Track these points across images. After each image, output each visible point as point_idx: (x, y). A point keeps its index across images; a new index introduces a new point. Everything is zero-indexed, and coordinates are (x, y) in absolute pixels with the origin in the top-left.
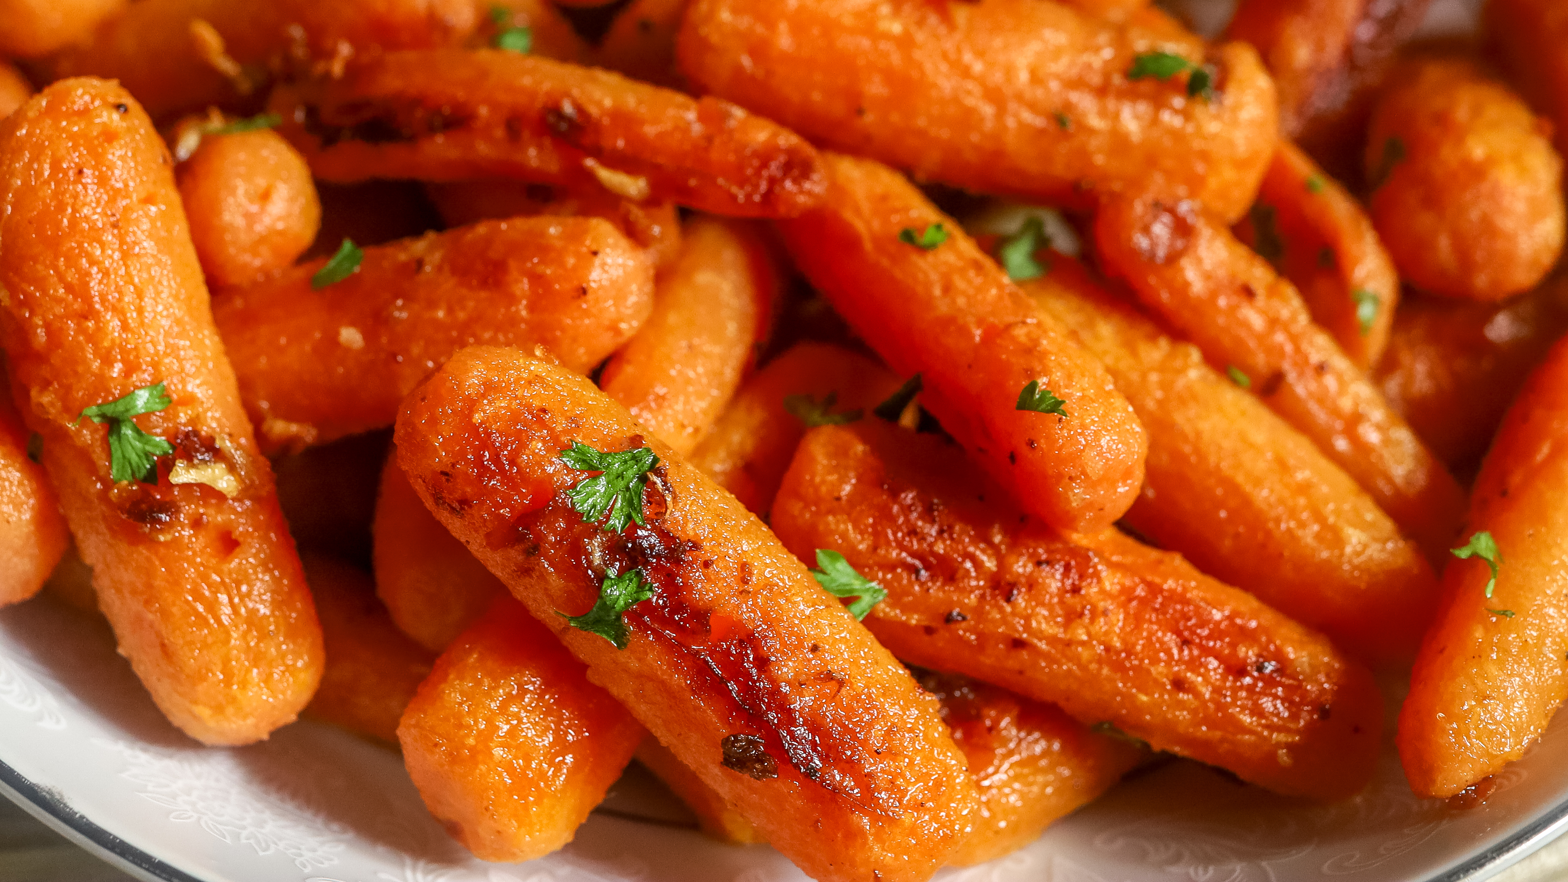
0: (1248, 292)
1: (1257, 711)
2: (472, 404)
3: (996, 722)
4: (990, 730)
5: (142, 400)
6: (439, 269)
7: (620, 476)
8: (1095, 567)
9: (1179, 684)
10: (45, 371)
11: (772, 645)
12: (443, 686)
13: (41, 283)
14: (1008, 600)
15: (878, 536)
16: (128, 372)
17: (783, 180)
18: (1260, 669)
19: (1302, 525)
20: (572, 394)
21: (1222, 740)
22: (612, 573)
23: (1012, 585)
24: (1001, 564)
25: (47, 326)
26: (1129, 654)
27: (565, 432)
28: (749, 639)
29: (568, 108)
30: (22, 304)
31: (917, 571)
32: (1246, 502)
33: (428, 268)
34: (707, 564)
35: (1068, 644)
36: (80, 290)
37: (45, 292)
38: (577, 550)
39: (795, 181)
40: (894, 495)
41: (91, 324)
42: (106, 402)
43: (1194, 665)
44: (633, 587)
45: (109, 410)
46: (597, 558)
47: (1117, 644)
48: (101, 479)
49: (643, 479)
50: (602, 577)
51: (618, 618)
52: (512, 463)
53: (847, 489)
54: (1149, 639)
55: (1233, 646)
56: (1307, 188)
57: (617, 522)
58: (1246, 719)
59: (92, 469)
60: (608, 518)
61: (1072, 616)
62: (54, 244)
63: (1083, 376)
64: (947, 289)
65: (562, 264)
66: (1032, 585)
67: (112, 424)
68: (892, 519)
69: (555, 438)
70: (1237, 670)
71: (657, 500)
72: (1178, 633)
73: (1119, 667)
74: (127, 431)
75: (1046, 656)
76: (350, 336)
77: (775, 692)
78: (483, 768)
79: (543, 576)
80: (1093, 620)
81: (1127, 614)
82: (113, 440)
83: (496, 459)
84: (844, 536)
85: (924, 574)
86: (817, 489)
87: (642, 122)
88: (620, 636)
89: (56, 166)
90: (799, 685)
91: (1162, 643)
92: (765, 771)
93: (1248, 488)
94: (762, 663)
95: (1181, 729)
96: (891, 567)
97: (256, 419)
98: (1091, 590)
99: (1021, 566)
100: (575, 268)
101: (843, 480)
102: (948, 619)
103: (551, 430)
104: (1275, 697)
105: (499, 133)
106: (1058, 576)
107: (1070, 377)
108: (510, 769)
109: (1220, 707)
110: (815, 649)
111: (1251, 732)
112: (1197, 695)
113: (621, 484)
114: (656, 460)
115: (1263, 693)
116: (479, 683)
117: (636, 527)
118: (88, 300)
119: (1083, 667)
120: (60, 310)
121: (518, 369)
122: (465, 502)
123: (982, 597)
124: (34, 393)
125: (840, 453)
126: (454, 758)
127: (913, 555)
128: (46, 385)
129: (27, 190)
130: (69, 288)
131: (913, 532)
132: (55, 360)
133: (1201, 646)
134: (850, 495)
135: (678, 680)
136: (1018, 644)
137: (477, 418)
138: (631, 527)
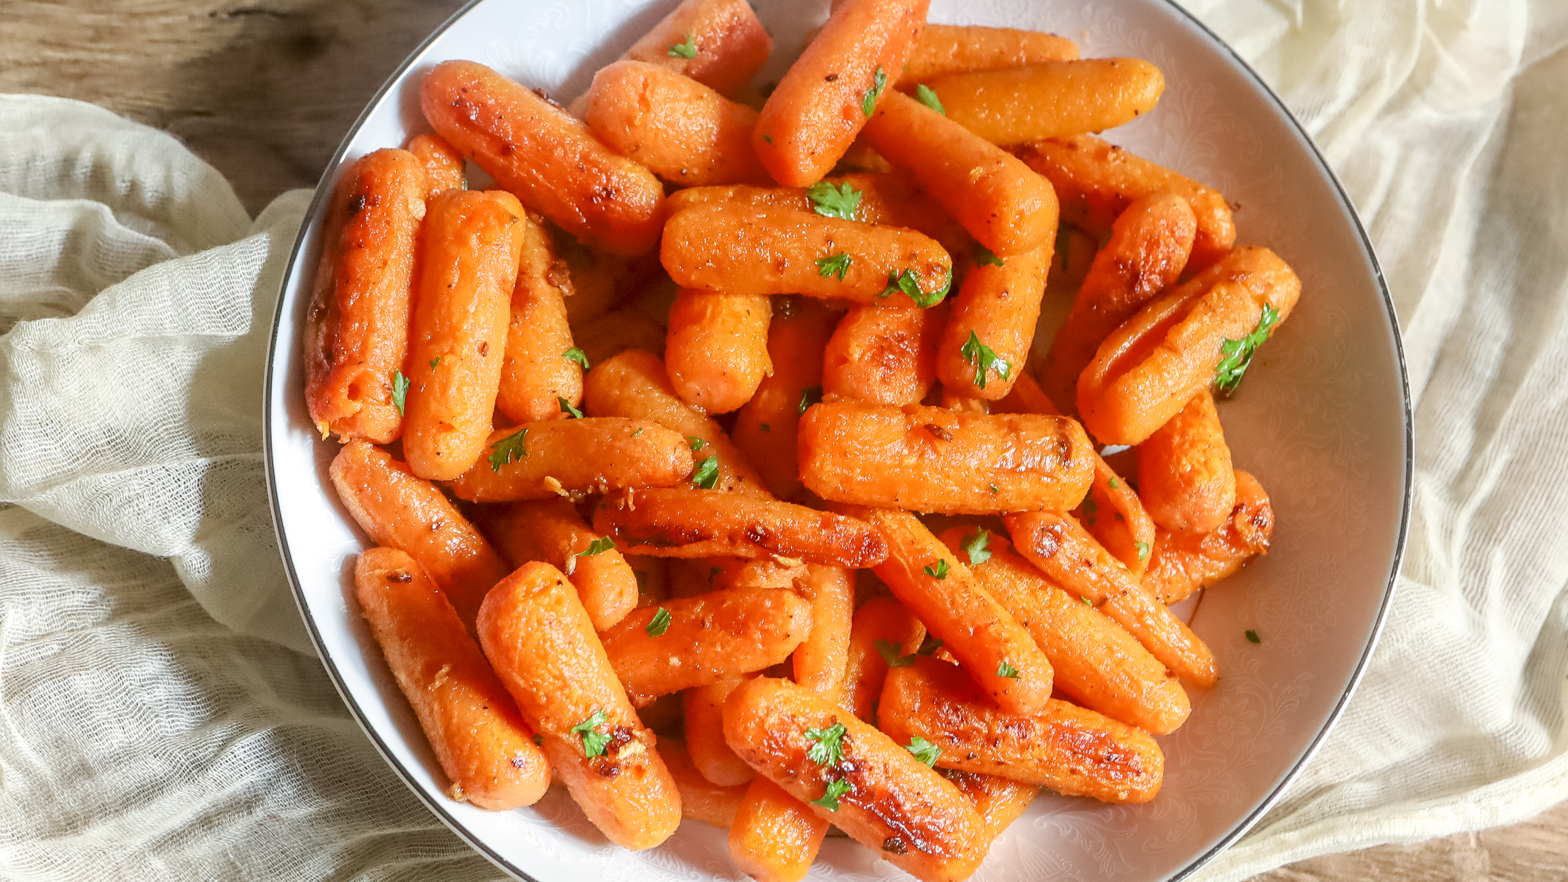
0: (1089, 564)
1: (1109, 778)
2: (762, 721)
3: (989, 790)
4: (987, 794)
5: (597, 720)
6: (713, 624)
7: (830, 739)
8: (1032, 724)
9: (1073, 772)
10: (546, 712)
11: (901, 799)
12: (749, 826)
13: (541, 676)
14: (995, 746)
15: (933, 725)
16: (587, 708)
17: (869, 555)
18: (1109, 759)
19: (1122, 681)
20: (802, 702)
21: (1093, 791)
22: (831, 783)
23: (997, 739)
24: (990, 729)
25: (546, 695)
26: (1050, 762)
27: (804, 724)
28: (891, 796)
29: (760, 530)
30: (531, 686)
31: (952, 738)
32: (1096, 672)
33: (708, 625)
34: (870, 769)
35: (1023, 761)
36: (560, 677)
37: (543, 681)
38: (815, 773)
39: (874, 554)
40: (939, 705)
41: (567, 691)
42: (579, 724)
43: (1080, 762)
44: (842, 785)
45: (582, 727)
46: (824, 777)
47: (1045, 758)
48: (580, 757)
49: (841, 738)
50: (826, 785)
51: (836, 800)
52: (784, 743)
53: (917, 705)
54: (1058, 754)
55: (1096, 750)
56: (1109, 483)
57: (832, 762)
58: (1104, 782)
59: (576, 752)
60: (827, 761)
61: (1023, 749)
62: (545, 657)
63: (1024, 651)
64: (953, 603)
65: (776, 624)
66: (1005, 737)
67: (583, 734)
68: (940, 719)
69: (800, 728)
70: (1098, 760)
71: (847, 747)
72: (1071, 750)
73: (1047, 769)
74: (591, 735)
75: (1013, 767)
76: (675, 661)
77: (904, 818)
78: (773, 859)
79: (799, 785)
80: (1033, 750)
81: (1048, 744)
82: (585, 740)
83: (777, 743)
84: (918, 728)
85: (955, 740)
86: (903, 705)
87: (797, 533)
88: (836, 807)
89: (540, 623)
90: (914, 811)
91: (1065, 756)
92: (903, 852)
93: (1096, 665)
94: (898, 806)
95: (1075, 788)
96: (941, 738)
97: (631, 699)
98: (1031, 736)
99: (999, 730)
100: (783, 625)
101: (914, 702)
102: (968, 758)
103: (798, 725)
104: (1117, 770)
105: (726, 541)
106: (1016, 731)
107: (1018, 655)
108: (786, 858)
109: (1091, 778)
110: (918, 794)
111: (1105, 787)
112: (1082, 775)
113: (832, 743)
114: (845, 730)
115: (1111, 769)
116: (766, 823)
117: (840, 760)
118: (564, 681)
119: (1030, 769)
120: (551, 688)
121: (778, 697)
122: (763, 761)
123: (983, 746)
124: (542, 723)
125: (911, 686)
126: (759, 857)
127: (950, 733)
128: (547, 718)
129: (529, 635)
130: (555, 677)
131: (949, 723)
132: (552, 708)
133: (1082, 753)
134: (920, 708)
135: (862, 819)
136: (1000, 763)
137: (766, 727)
138: (838, 762)
